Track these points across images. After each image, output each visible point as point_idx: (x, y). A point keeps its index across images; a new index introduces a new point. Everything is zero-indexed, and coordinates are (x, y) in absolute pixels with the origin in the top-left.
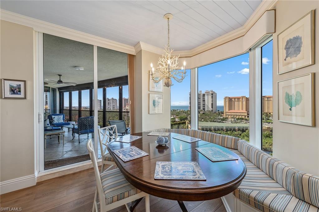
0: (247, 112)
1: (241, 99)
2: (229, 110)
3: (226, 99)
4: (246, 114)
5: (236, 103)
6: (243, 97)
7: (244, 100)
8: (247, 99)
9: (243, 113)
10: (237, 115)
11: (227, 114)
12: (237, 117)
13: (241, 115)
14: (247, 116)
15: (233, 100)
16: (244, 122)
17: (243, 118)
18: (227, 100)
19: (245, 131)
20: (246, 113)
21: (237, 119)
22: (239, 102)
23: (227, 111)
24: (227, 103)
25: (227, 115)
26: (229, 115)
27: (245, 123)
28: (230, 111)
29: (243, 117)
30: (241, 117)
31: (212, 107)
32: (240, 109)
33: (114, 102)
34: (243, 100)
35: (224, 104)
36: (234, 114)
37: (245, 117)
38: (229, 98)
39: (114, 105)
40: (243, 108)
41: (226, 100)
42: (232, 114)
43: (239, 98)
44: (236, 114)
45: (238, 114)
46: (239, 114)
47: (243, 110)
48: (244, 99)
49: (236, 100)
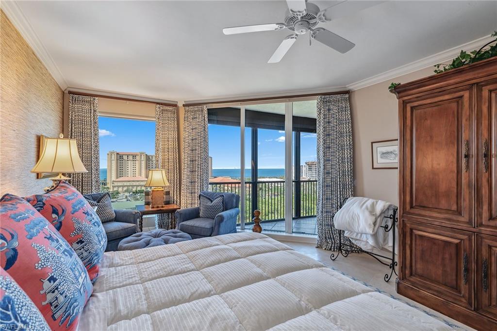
0: (147, 179)
1: (138, 158)
2: (118, 178)
3: (111, 155)
5: (129, 164)
6: (141, 154)
7: (142, 159)
8: (148, 158)
9: (143, 182)
10: (133, 186)
11: (116, 184)
12: (134, 189)
13: (140, 186)
15: (125, 157)
17: (143, 190)
18: (114, 157)
21: (133, 193)
22: (134, 162)
23: (114, 178)
24: (114, 163)
25: (115, 186)
26: (119, 187)
28: (120, 179)
29: (143, 188)
30: (140, 189)
32: (137, 175)
34: (141, 158)
35: (108, 166)
36: (128, 184)
38: (117, 154)
40: (141, 173)
41: (111, 157)
42: (125, 184)
43: (134, 156)
44: (131, 183)
45: (134, 184)
46: (137, 184)
47: (141, 176)
49: (131, 158)
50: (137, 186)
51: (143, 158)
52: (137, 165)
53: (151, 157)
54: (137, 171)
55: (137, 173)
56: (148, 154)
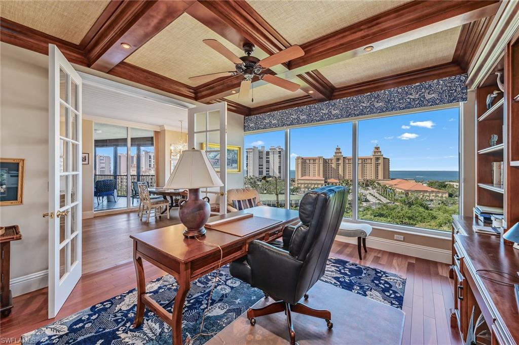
1: (317, 161)
2: (302, 176)
3: (298, 160)
4: (323, 182)
5: (311, 166)
6: (320, 158)
9: (320, 181)
10: (312, 184)
11: (300, 182)
13: (317, 184)
15: (308, 161)
18: (300, 161)
20: (323, 180)
22: (314, 165)
23: (300, 177)
24: (300, 166)
25: (299, 184)
26: (301, 184)
28: (302, 178)
31: (280, 173)
32: (316, 175)
33: (102, 161)
34: (319, 161)
35: (296, 168)
36: (308, 182)
38: (302, 158)
39: (103, 168)
40: (319, 174)
41: (298, 162)
42: (306, 182)
43: (314, 160)
44: (310, 182)
45: (313, 182)
46: (315, 182)
47: (319, 176)
49: (312, 161)
50: (315, 184)
51: (321, 162)
52: (316, 166)
53: (327, 160)
54: (316, 172)
55: (316, 173)
56: (325, 158)
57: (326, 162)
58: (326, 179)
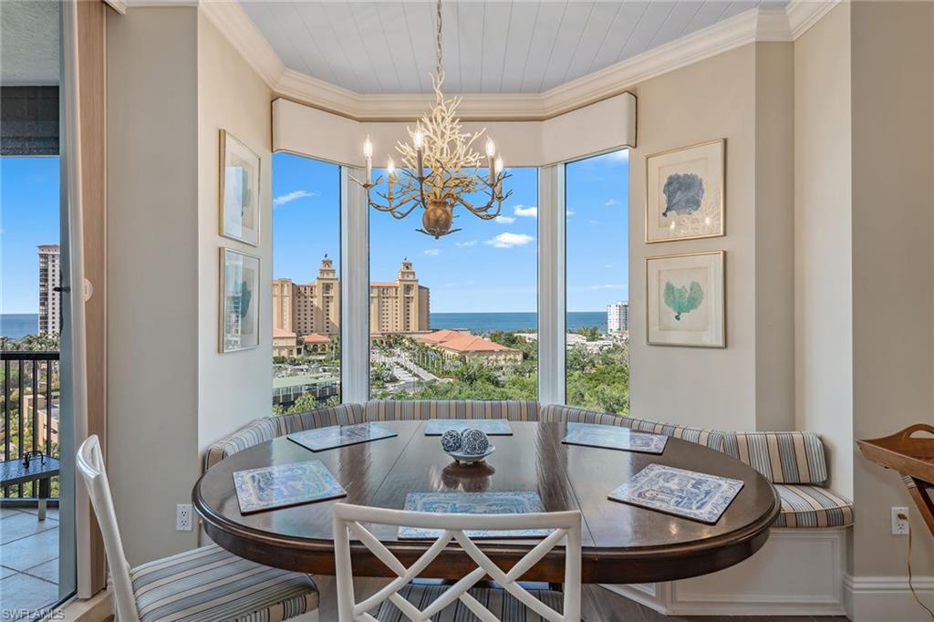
0: (295, 335)
4: (293, 343)
6: (283, 282)
7: (285, 293)
8: (296, 292)
9: (284, 341)
13: (278, 347)
14: (295, 351)
16: (289, 372)
17: (283, 357)
19: (293, 403)
20: (292, 338)
27: (291, 375)
29: (284, 353)
30: (277, 355)
34: (282, 291)
37: (291, 352)
40: (282, 322)
47: (282, 327)
48: (286, 289)
51: (287, 291)
53: (302, 290)
56: (297, 284)
57: (298, 292)
58: (299, 334)
